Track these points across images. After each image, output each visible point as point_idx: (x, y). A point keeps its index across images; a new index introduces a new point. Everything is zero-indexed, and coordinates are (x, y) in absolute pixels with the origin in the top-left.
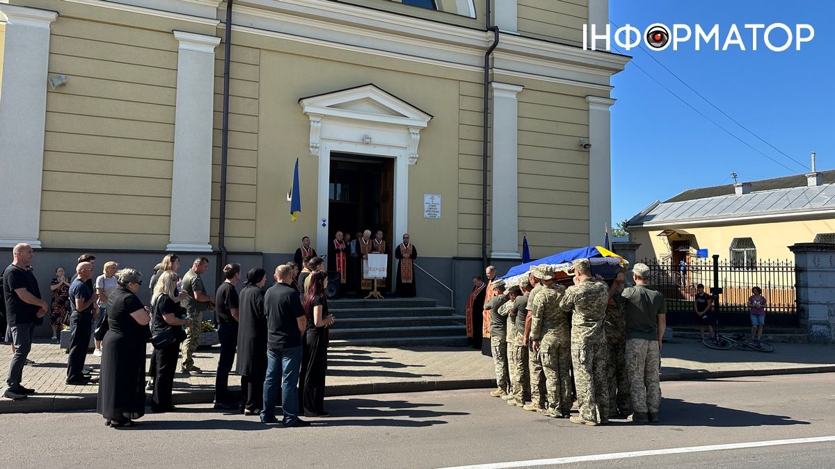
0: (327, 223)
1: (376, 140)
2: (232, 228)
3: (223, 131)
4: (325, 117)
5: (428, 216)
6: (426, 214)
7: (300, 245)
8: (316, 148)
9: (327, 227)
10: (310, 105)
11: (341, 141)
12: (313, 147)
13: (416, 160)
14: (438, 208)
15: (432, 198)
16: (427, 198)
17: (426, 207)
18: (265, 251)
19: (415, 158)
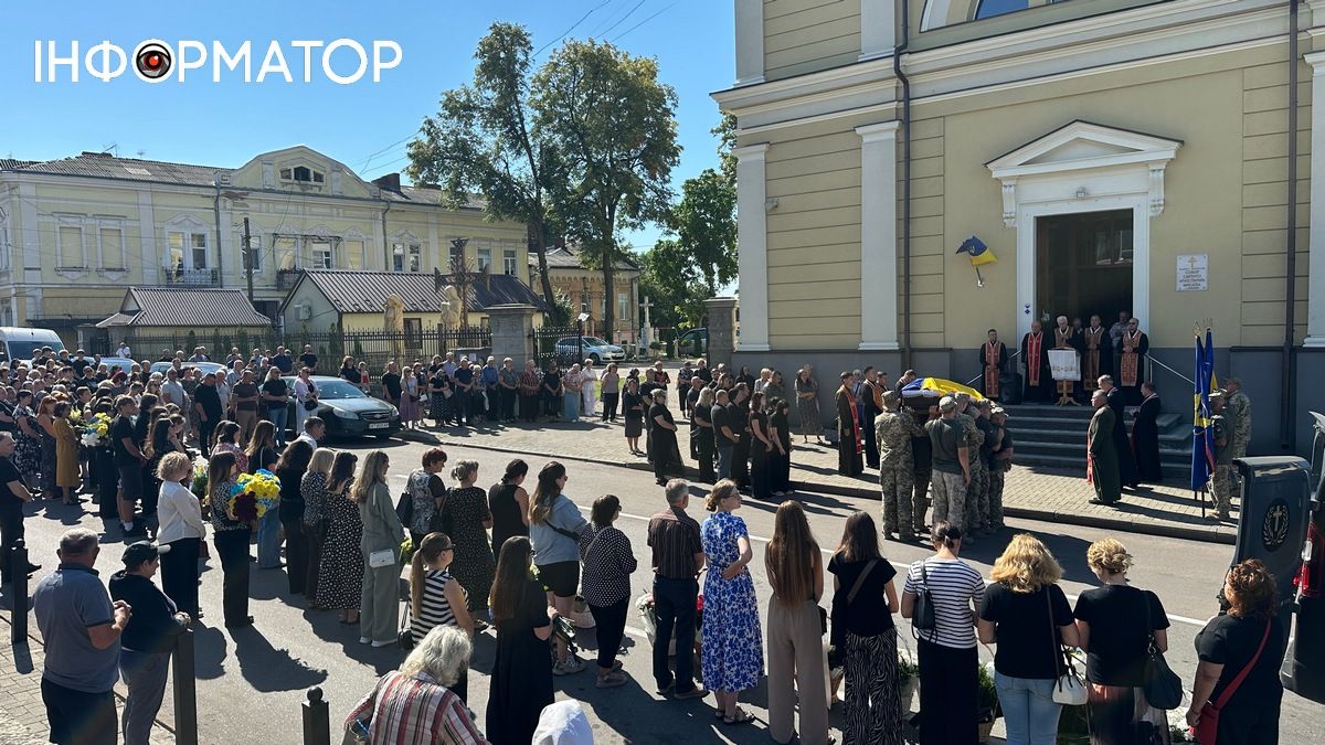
0: (1031, 309)
1: (1094, 192)
2: (919, 323)
3: (906, 219)
4: (1020, 177)
5: (1183, 288)
6: (1180, 286)
7: (986, 339)
8: (1012, 218)
9: (1031, 315)
10: (997, 168)
11: (1047, 202)
12: (1007, 218)
13: (1162, 208)
14: (1203, 274)
15: (1192, 261)
16: (1183, 263)
17: (1181, 275)
18: (954, 347)
19: (1160, 205)
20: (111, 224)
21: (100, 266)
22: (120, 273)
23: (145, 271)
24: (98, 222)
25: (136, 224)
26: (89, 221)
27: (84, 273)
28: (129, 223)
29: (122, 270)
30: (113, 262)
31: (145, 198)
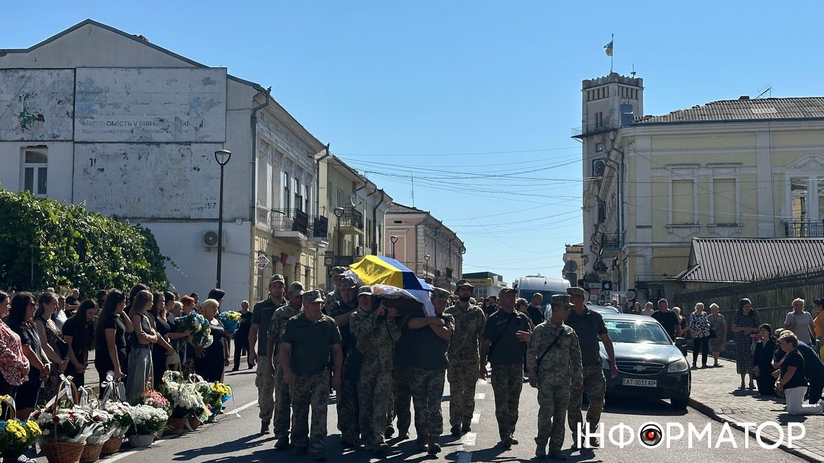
20: (725, 173)
21: (712, 221)
22: (733, 229)
23: (761, 225)
24: (711, 171)
25: (753, 171)
26: (702, 172)
27: (693, 230)
28: (744, 171)
29: (735, 225)
30: (726, 216)
31: (763, 140)
